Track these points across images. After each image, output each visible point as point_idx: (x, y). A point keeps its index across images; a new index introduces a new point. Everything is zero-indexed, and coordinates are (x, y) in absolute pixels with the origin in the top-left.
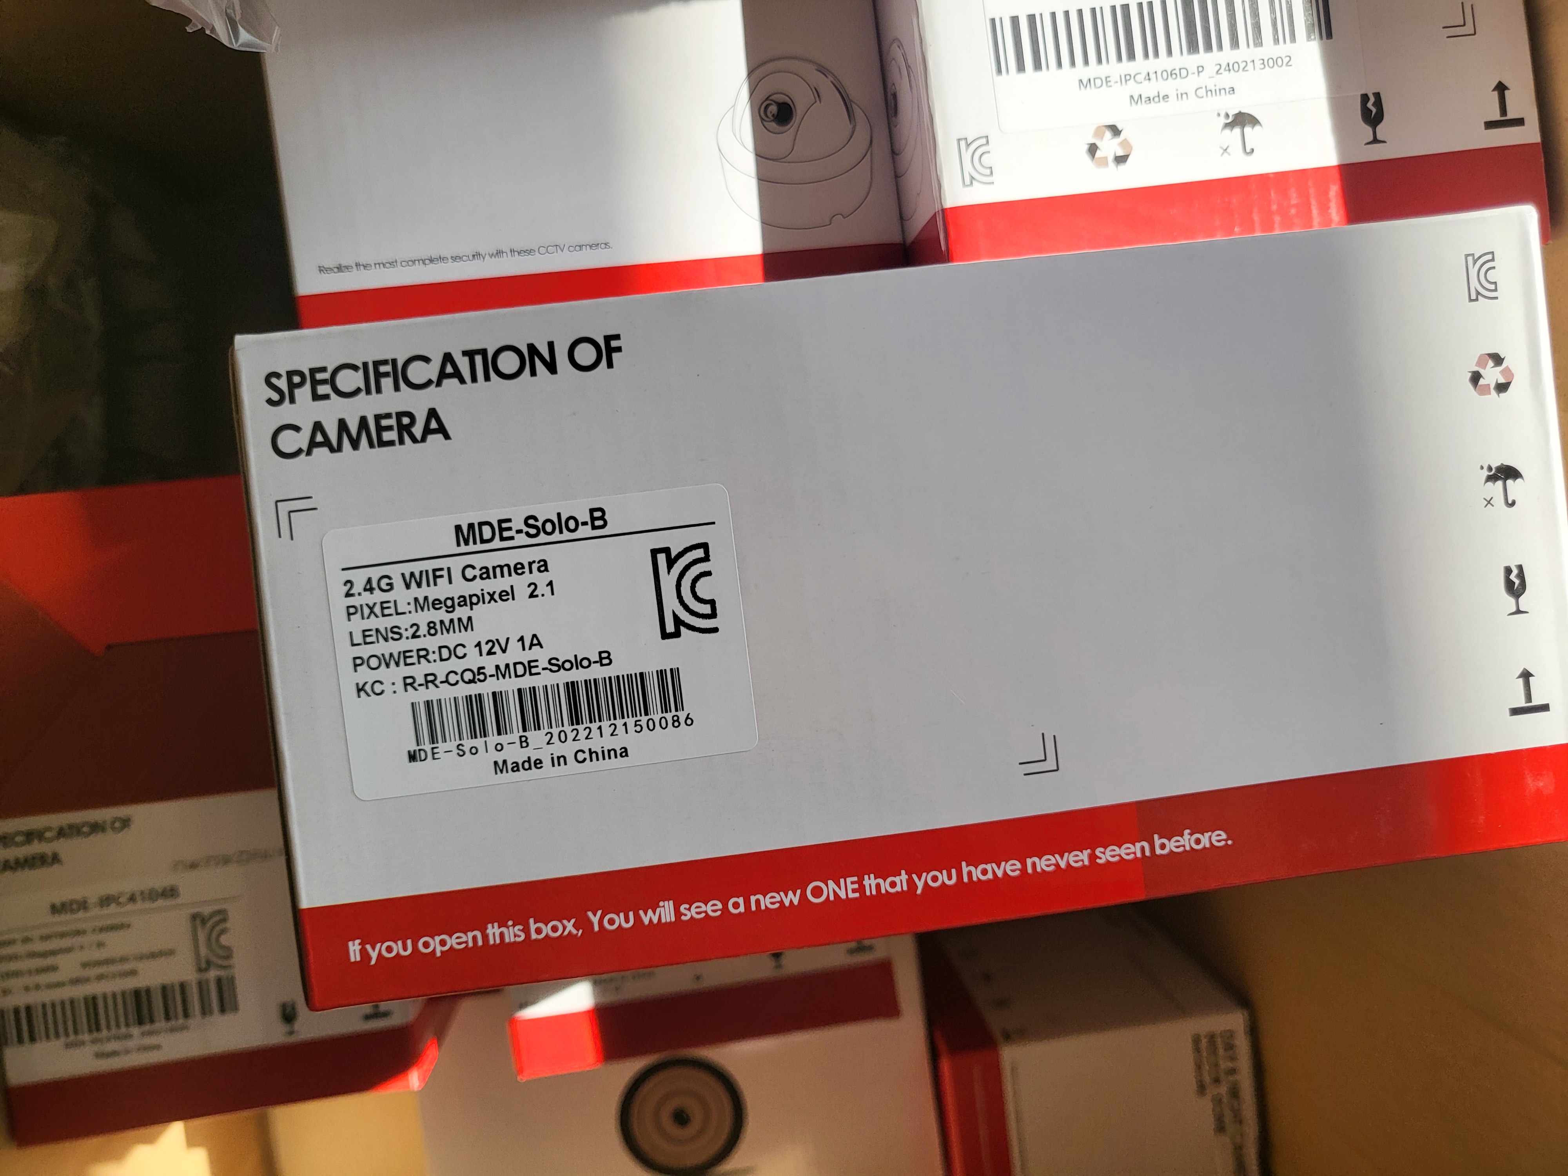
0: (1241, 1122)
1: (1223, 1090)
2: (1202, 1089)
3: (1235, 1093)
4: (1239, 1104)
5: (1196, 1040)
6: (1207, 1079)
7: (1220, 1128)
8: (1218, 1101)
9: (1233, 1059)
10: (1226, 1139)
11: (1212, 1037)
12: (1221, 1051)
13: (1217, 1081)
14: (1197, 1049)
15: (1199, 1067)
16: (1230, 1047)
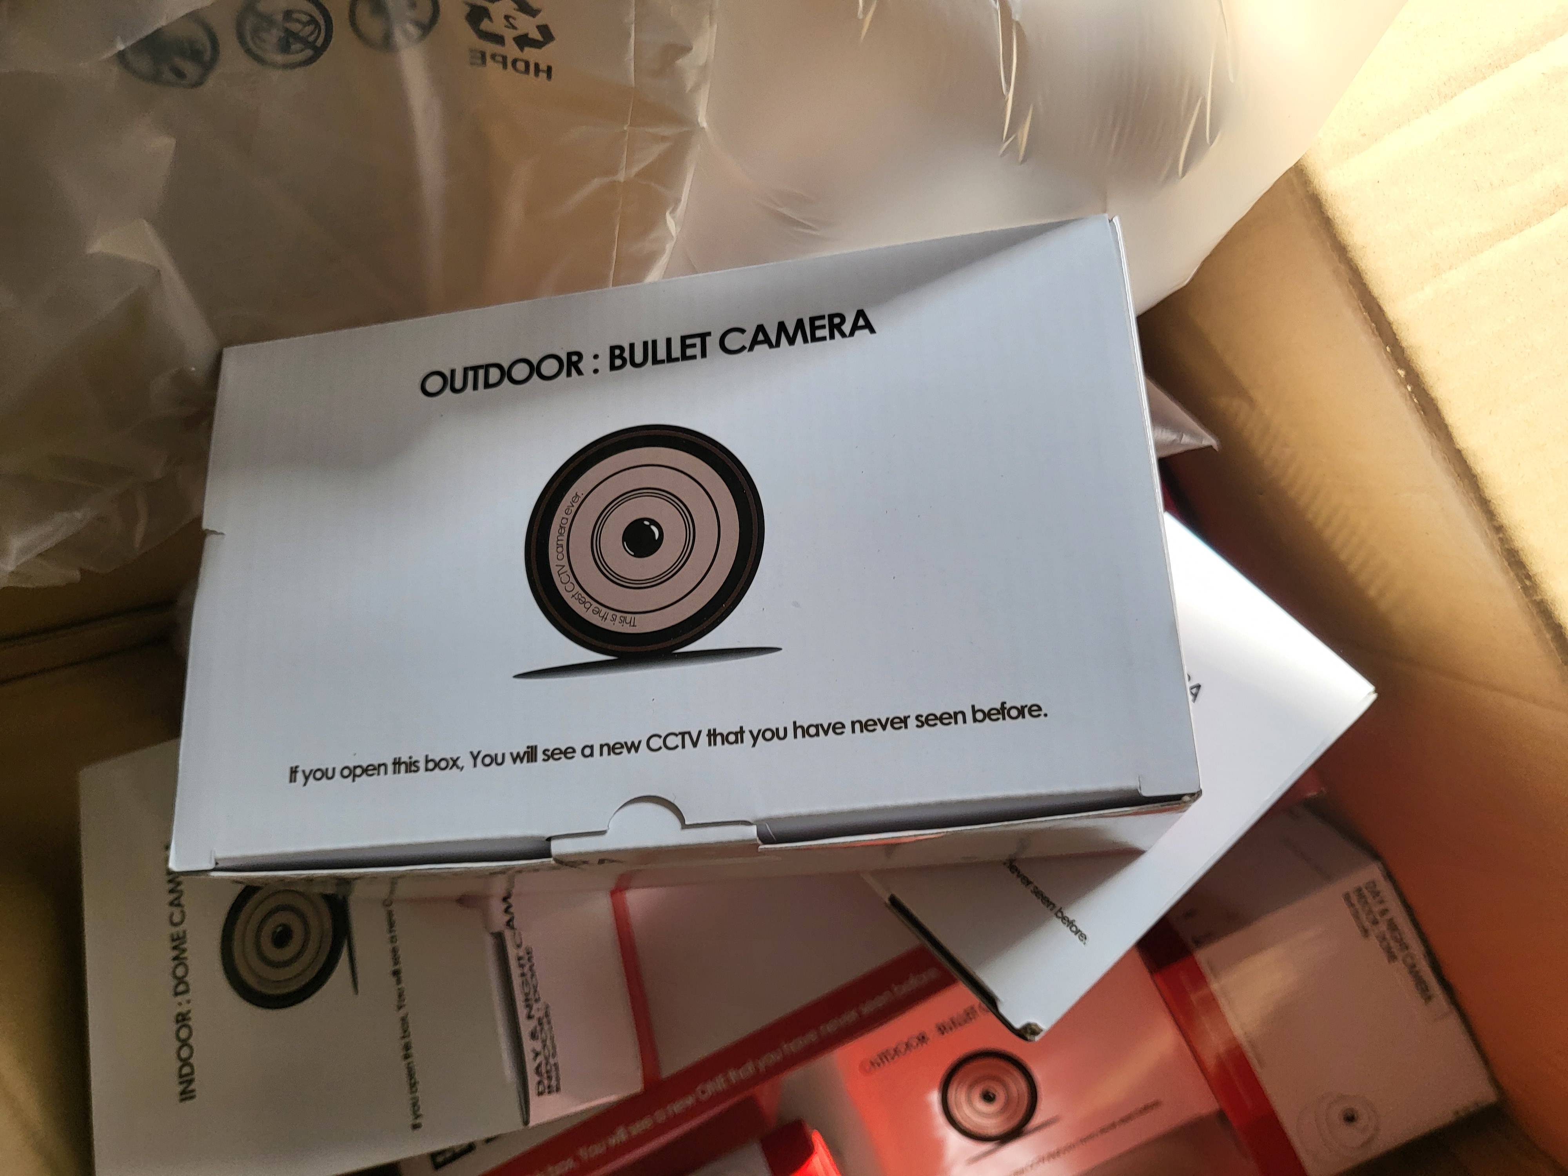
0: (1407, 948)
1: (1383, 927)
2: (1365, 932)
3: (1393, 926)
4: (1400, 934)
5: (1347, 897)
6: (1367, 924)
7: (1392, 957)
8: (1382, 939)
9: (1382, 902)
10: (1399, 964)
11: (1359, 890)
12: (1370, 899)
13: (1375, 922)
14: (1351, 905)
15: (1356, 916)
16: (1376, 894)
